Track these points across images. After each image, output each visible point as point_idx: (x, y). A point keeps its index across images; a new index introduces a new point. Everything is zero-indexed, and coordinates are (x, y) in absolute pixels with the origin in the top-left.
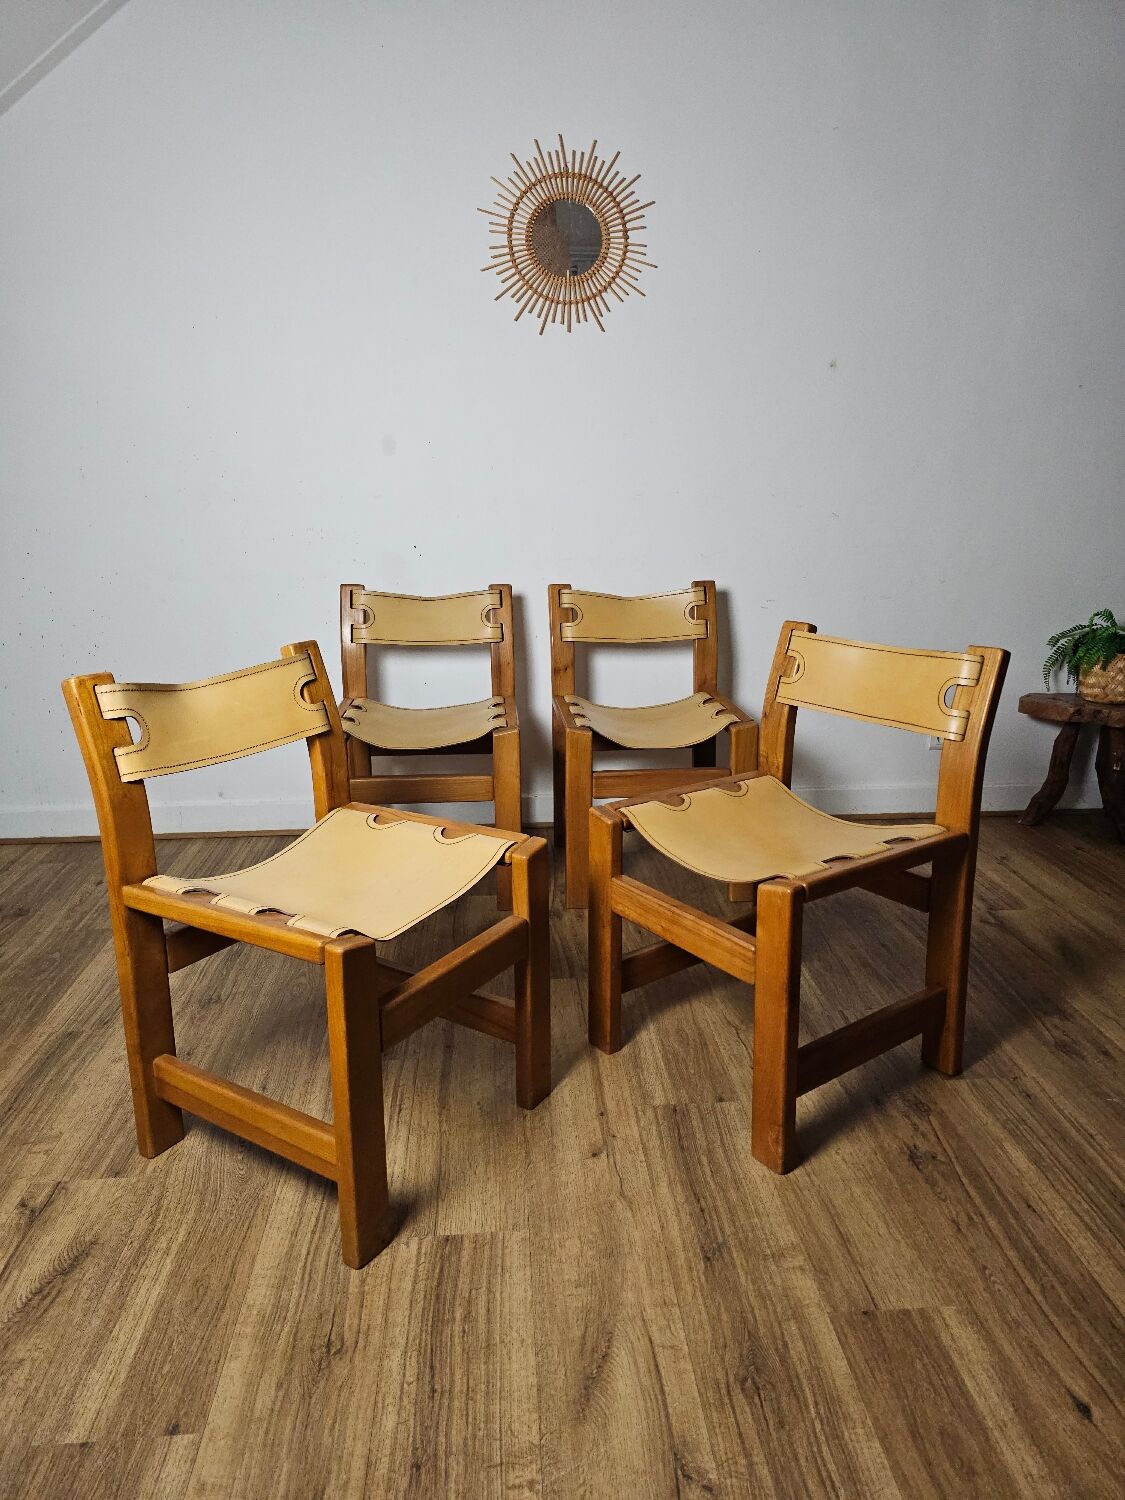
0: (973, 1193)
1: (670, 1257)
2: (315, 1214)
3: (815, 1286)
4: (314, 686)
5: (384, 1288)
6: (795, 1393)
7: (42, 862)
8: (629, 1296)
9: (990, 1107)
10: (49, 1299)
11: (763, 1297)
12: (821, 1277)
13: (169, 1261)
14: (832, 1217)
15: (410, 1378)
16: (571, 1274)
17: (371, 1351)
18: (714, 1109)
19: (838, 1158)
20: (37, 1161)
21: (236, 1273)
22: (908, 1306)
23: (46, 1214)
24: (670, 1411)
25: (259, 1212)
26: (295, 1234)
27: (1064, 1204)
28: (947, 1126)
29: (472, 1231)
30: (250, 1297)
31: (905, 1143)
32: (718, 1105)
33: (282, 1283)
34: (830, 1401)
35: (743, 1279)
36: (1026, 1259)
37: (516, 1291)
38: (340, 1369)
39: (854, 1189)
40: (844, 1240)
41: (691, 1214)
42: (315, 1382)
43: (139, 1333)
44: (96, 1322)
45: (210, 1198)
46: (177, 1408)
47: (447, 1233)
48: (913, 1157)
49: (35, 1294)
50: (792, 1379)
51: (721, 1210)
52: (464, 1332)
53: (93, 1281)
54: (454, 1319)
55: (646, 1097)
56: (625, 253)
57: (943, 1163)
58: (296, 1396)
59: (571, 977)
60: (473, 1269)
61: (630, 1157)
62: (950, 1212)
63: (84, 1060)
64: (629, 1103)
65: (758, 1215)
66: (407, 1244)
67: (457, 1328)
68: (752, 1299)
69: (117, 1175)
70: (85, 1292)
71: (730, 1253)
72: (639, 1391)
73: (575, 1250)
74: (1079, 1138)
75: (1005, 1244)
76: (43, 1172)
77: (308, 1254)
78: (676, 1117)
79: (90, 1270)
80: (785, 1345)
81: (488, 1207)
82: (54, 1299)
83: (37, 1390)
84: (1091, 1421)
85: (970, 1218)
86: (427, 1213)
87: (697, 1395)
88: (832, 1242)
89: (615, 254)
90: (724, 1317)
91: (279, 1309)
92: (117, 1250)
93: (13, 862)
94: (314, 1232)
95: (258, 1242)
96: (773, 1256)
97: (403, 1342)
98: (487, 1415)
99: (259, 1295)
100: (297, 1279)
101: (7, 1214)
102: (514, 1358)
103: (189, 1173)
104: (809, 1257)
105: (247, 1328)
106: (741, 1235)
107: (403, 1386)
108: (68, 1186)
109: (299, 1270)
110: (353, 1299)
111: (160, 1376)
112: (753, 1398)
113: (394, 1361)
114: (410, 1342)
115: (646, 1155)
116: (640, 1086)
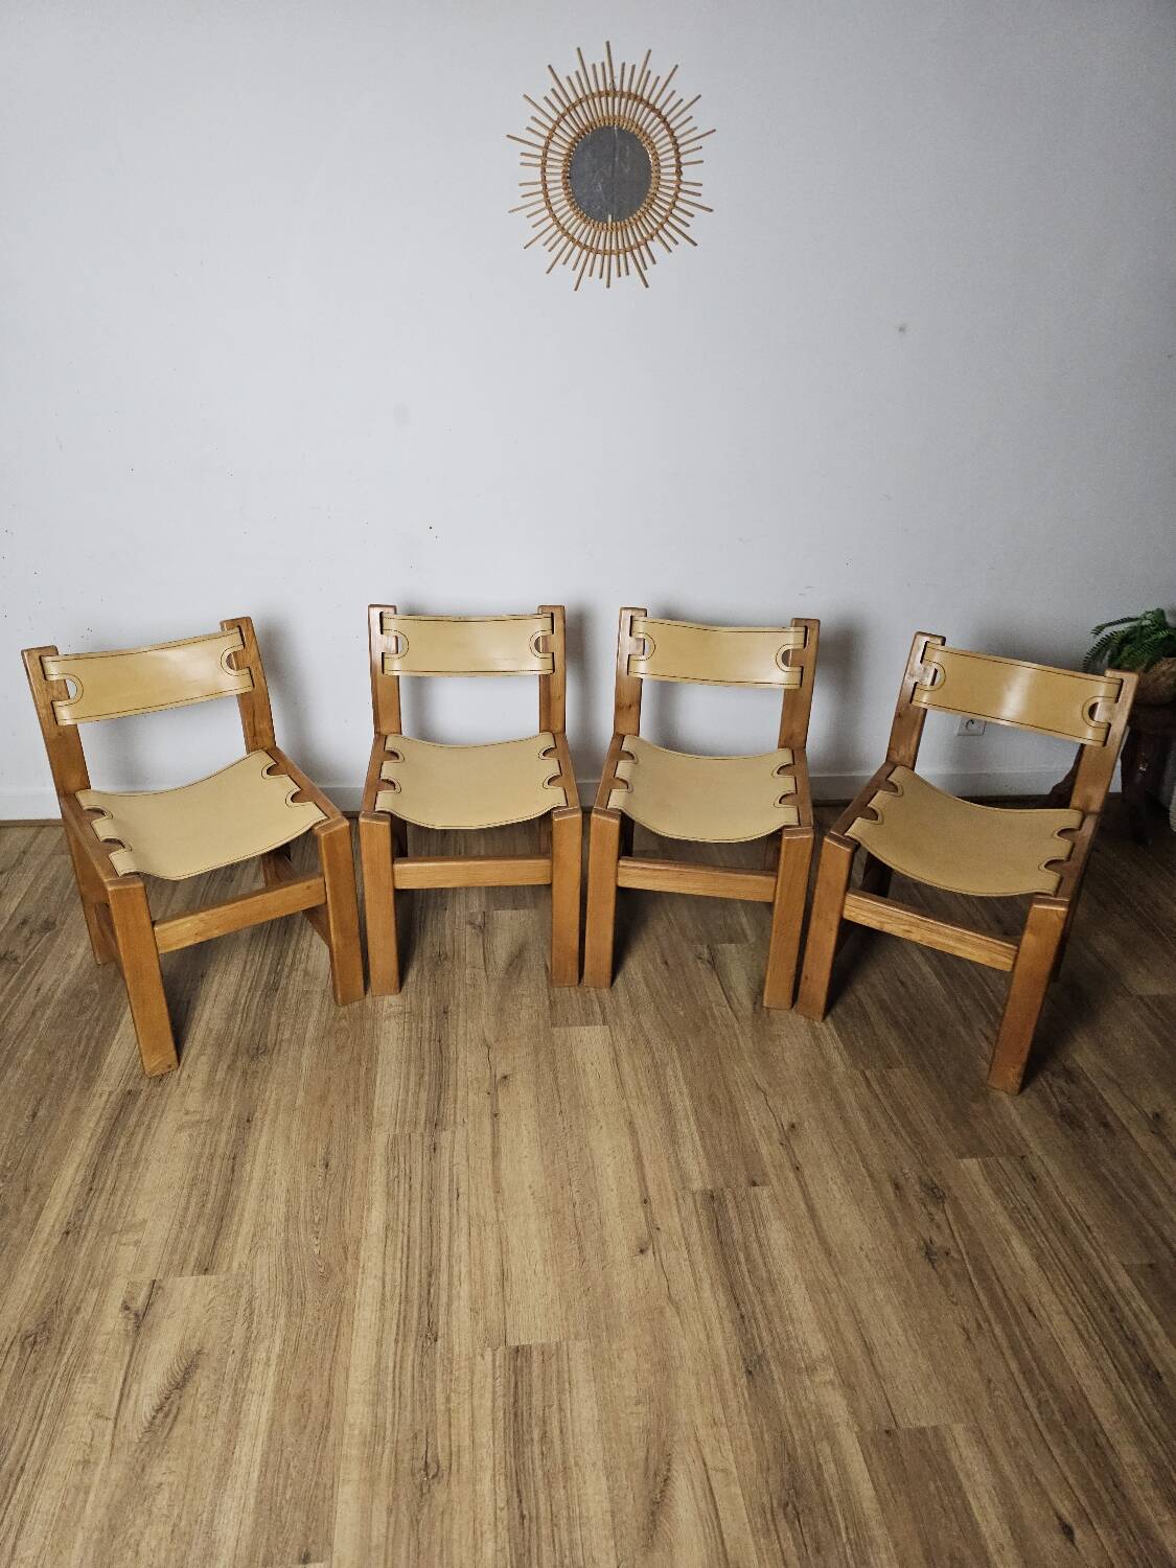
0: (982, 1296)
1: (716, 1370)
3: (844, 1403)
5: (467, 1406)
6: (829, 1519)
8: (683, 1415)
9: (998, 1192)
10: (171, 1416)
11: (800, 1415)
12: (849, 1391)
13: (271, 1372)
14: (857, 1323)
15: (501, 1504)
16: (631, 1391)
17: (464, 1475)
18: (748, 1195)
20: (128, 1255)
21: (333, 1388)
22: (924, 1424)
23: (149, 1318)
24: (725, 1536)
25: (344, 1317)
26: (379, 1343)
27: (1061, 1308)
28: (960, 1216)
29: (540, 1341)
30: (350, 1417)
31: (921, 1237)
32: (752, 1191)
33: (377, 1399)
34: (857, 1524)
35: (781, 1395)
36: (1026, 1372)
37: (584, 1407)
38: (440, 1495)
39: (877, 1291)
40: (869, 1350)
41: (732, 1323)
42: (420, 1508)
43: (258, 1457)
44: (218, 1442)
45: (296, 1300)
46: (306, 1536)
47: (517, 1344)
48: (929, 1253)
49: (157, 1411)
50: (826, 1502)
51: (759, 1316)
52: (543, 1455)
53: (206, 1397)
54: (532, 1440)
55: (684, 1179)
56: (677, 193)
57: (956, 1261)
58: (405, 1521)
59: (604, 1023)
60: (544, 1385)
61: (673, 1253)
62: (961, 1318)
63: (149, 1127)
64: (670, 1187)
65: (792, 1321)
66: (483, 1356)
67: (537, 1450)
68: (790, 1417)
69: (206, 1271)
70: (202, 1409)
71: (768, 1365)
72: (697, 1517)
73: (633, 1364)
74: (1077, 1231)
75: (1008, 1353)
76: (138, 1268)
77: (395, 1367)
78: (713, 1205)
79: (203, 1382)
80: (820, 1466)
81: (550, 1313)
82: (176, 1417)
83: (180, 1517)
84: (1074, 1544)
85: (979, 1326)
87: (747, 1521)
88: (858, 1352)
90: (767, 1437)
91: (378, 1426)
92: (222, 1361)
94: (396, 1341)
95: (348, 1353)
96: (806, 1368)
97: (491, 1465)
98: (571, 1541)
99: (356, 1413)
100: (389, 1396)
101: (113, 1320)
102: (588, 1482)
103: (273, 1269)
104: (838, 1370)
105: (352, 1451)
106: (778, 1346)
107: (496, 1513)
108: (162, 1285)
109: (389, 1384)
110: (441, 1419)
111: (284, 1502)
112: (793, 1523)
113: (486, 1486)
114: (497, 1465)
115: (688, 1252)
116: (679, 1166)
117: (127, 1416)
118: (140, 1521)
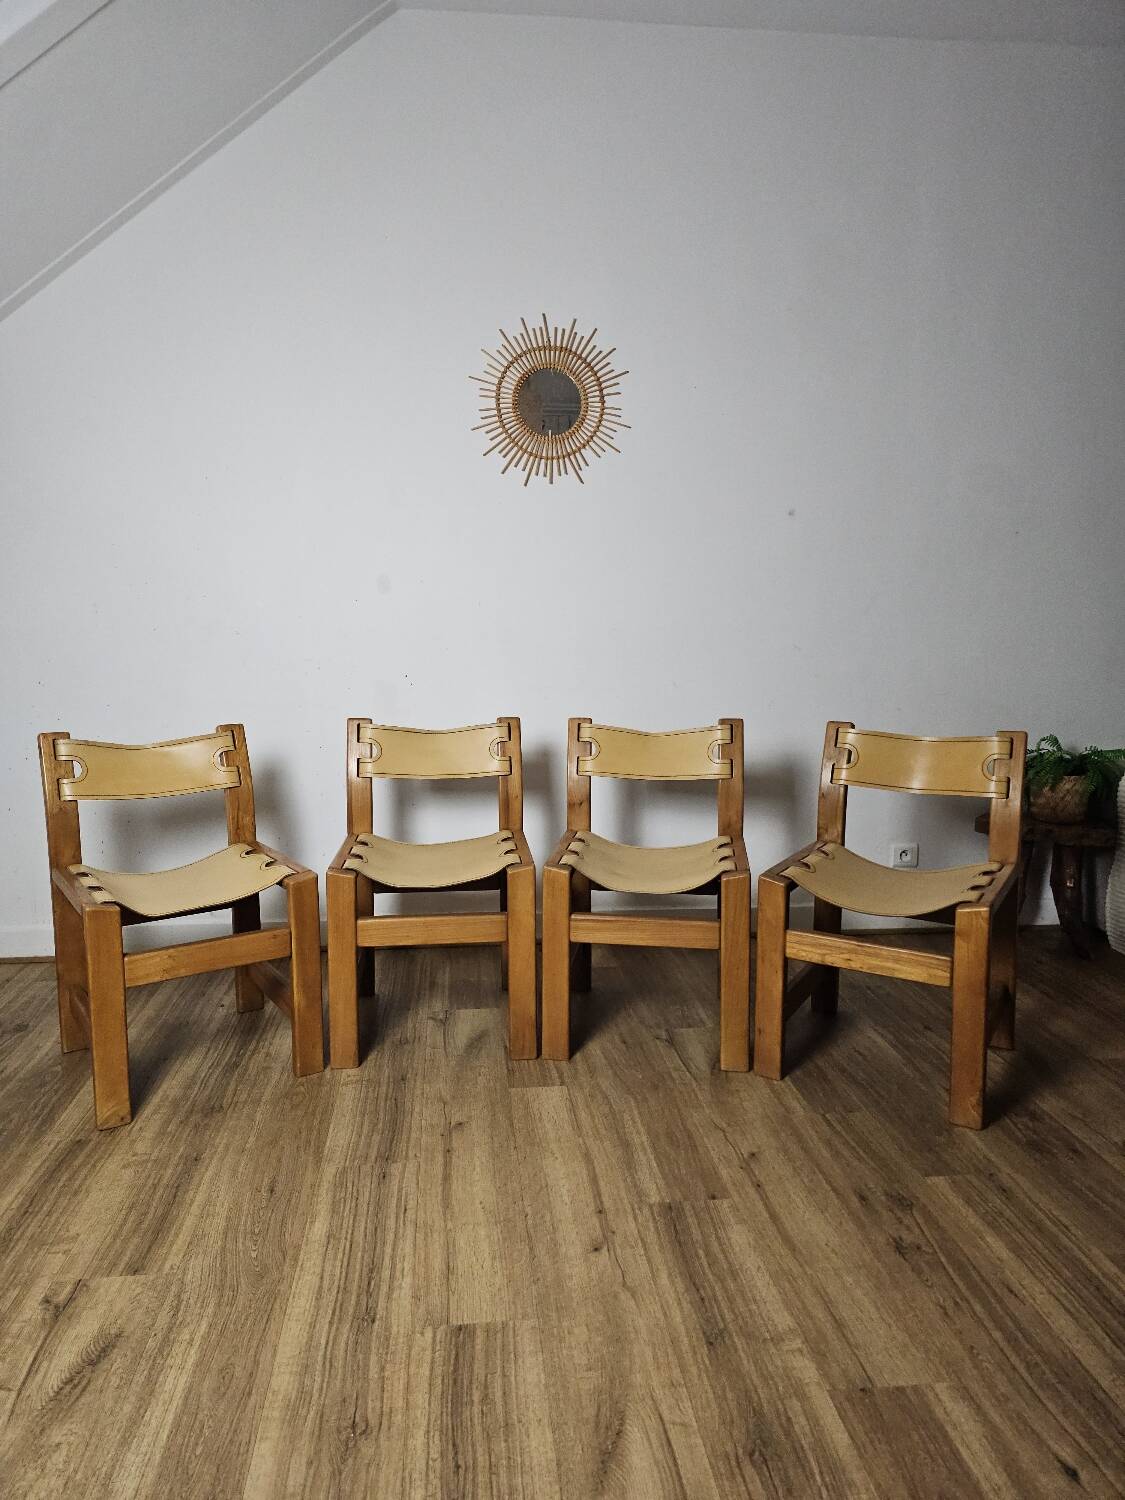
0: (958, 1281)
1: (674, 1342)
2: (330, 1308)
3: (814, 1367)
5: (403, 1375)
6: (801, 1461)
7: (36, 980)
8: (638, 1379)
9: (968, 1201)
10: (81, 1387)
11: (766, 1378)
12: (820, 1358)
13: (193, 1351)
14: (825, 1303)
15: (435, 1454)
16: (581, 1358)
17: (395, 1432)
18: (708, 1207)
20: (56, 1261)
21: (258, 1362)
22: (901, 1383)
23: (70, 1310)
24: (684, 1481)
25: (277, 1306)
26: (313, 1325)
27: (1044, 1290)
28: (930, 1220)
29: (484, 1320)
30: (274, 1384)
31: (890, 1236)
32: (711, 1203)
33: (306, 1369)
34: (832, 1467)
35: (745, 1362)
36: (1010, 1339)
37: (530, 1375)
38: (367, 1449)
39: (845, 1277)
40: (839, 1325)
41: (691, 1303)
42: (344, 1461)
43: (170, 1417)
44: (128, 1408)
45: (228, 1293)
46: (214, 1486)
47: (460, 1323)
48: (899, 1247)
49: (66, 1383)
50: (797, 1450)
51: (720, 1298)
52: (483, 1413)
53: (121, 1370)
54: (472, 1402)
55: (640, 1194)
56: (601, 415)
57: (928, 1253)
58: (326, 1470)
59: (562, 1084)
60: (487, 1357)
61: (629, 1250)
62: (938, 1298)
63: (94, 1166)
64: (626, 1201)
65: (755, 1301)
66: (422, 1334)
67: (476, 1409)
68: (755, 1379)
69: (135, 1272)
70: (115, 1381)
71: (731, 1336)
72: (653, 1464)
73: (584, 1337)
74: (1054, 1229)
75: (990, 1325)
76: (63, 1270)
77: (327, 1343)
78: (671, 1216)
79: (118, 1361)
80: (789, 1419)
81: (497, 1299)
82: (85, 1388)
83: (76, 1471)
84: (1079, 1484)
85: (956, 1303)
87: (708, 1467)
88: (829, 1328)
89: (592, 417)
90: (730, 1395)
91: (303, 1393)
92: (143, 1341)
93: (8, 981)
94: (331, 1323)
95: (278, 1334)
96: (772, 1339)
97: (425, 1423)
98: (510, 1487)
99: (282, 1381)
100: (319, 1367)
101: (32, 1310)
102: (532, 1436)
103: (206, 1270)
104: (806, 1341)
105: (274, 1412)
106: (740, 1321)
107: (427, 1463)
108: (88, 1284)
109: (320, 1359)
110: (373, 1385)
111: (193, 1457)
112: (761, 1468)
113: (418, 1440)
114: (432, 1423)
115: (645, 1249)
116: (635, 1186)
117: (33, 1386)
118: (31, 1475)
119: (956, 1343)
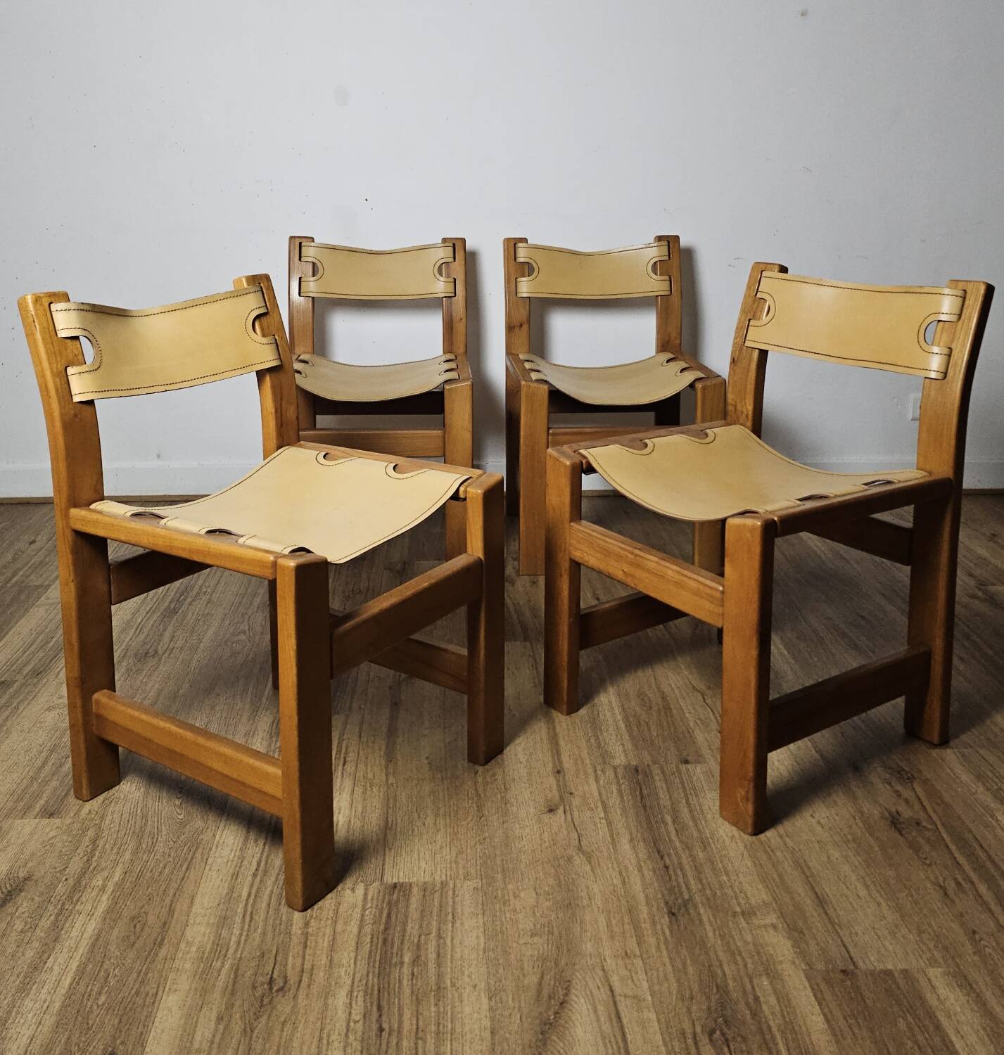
0: (962, 860)
1: (632, 910)
2: (256, 859)
3: (789, 944)
4: (265, 318)
5: (328, 931)
8: (588, 947)
9: (979, 777)
12: (796, 935)
13: (105, 898)
14: (807, 877)
15: (357, 1015)
16: (526, 923)
17: (315, 989)
18: (679, 771)
19: (814, 821)
21: (174, 911)
22: (890, 967)
25: (198, 855)
26: (235, 876)
28: (933, 794)
29: (422, 880)
30: (189, 933)
31: (886, 809)
32: (683, 767)
33: (224, 921)
35: (710, 934)
37: (467, 936)
38: (283, 1006)
39: (831, 852)
40: (821, 901)
41: (654, 872)
42: (257, 1017)
43: (74, 967)
45: (147, 840)
46: (115, 1037)
47: (395, 880)
48: (895, 822)
50: (763, 1031)
51: (687, 867)
52: (413, 974)
53: (26, 915)
54: (402, 963)
55: (605, 757)
57: (928, 830)
58: (237, 1028)
59: (525, 640)
60: (422, 917)
61: (588, 813)
62: (937, 878)
63: (17, 708)
64: (588, 761)
65: (727, 874)
66: (353, 890)
67: (406, 970)
68: (720, 953)
69: (51, 815)
71: (696, 907)
72: (599, 1039)
73: (532, 901)
77: (249, 896)
78: (638, 778)
79: (24, 904)
80: (757, 999)
81: (437, 857)
85: (958, 884)
86: (373, 860)
87: (661, 1043)
90: (691, 970)
91: (219, 948)
92: (51, 886)
94: (255, 875)
95: (197, 883)
96: (743, 913)
97: (349, 982)
99: (197, 933)
100: (238, 919)
102: (465, 1002)
103: (126, 816)
104: (782, 915)
105: (186, 963)
106: (708, 892)
107: (348, 1024)
109: (240, 910)
110: (296, 940)
112: (722, 1049)
113: (341, 998)
114: (356, 983)
115: (605, 812)
116: (599, 746)
119: (956, 926)
